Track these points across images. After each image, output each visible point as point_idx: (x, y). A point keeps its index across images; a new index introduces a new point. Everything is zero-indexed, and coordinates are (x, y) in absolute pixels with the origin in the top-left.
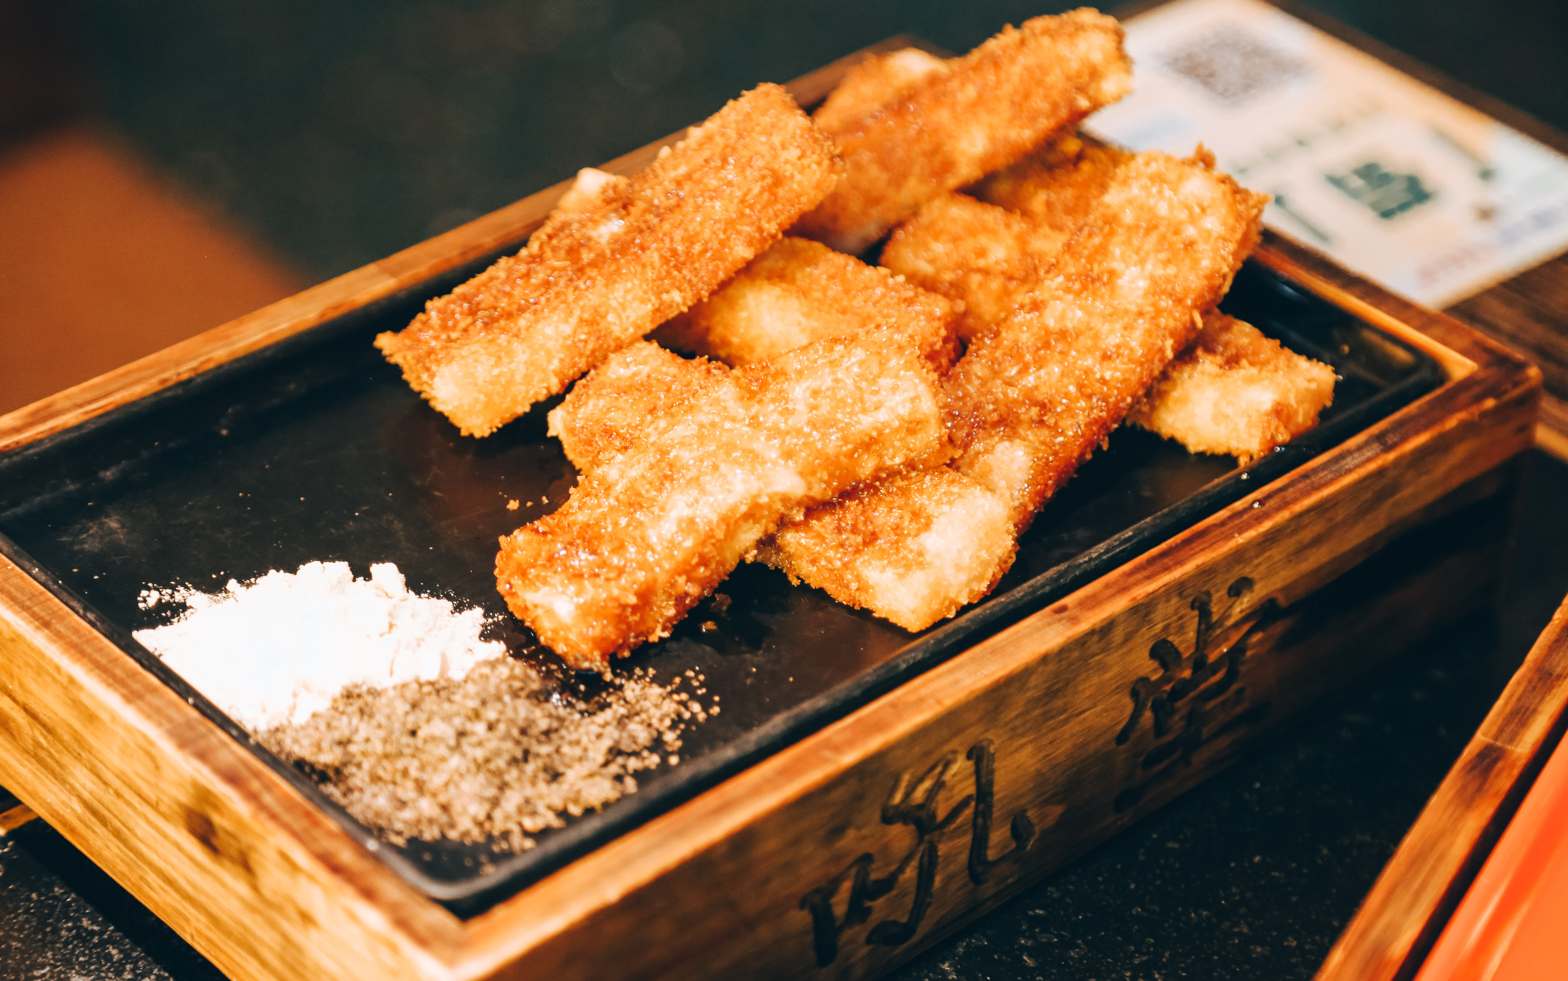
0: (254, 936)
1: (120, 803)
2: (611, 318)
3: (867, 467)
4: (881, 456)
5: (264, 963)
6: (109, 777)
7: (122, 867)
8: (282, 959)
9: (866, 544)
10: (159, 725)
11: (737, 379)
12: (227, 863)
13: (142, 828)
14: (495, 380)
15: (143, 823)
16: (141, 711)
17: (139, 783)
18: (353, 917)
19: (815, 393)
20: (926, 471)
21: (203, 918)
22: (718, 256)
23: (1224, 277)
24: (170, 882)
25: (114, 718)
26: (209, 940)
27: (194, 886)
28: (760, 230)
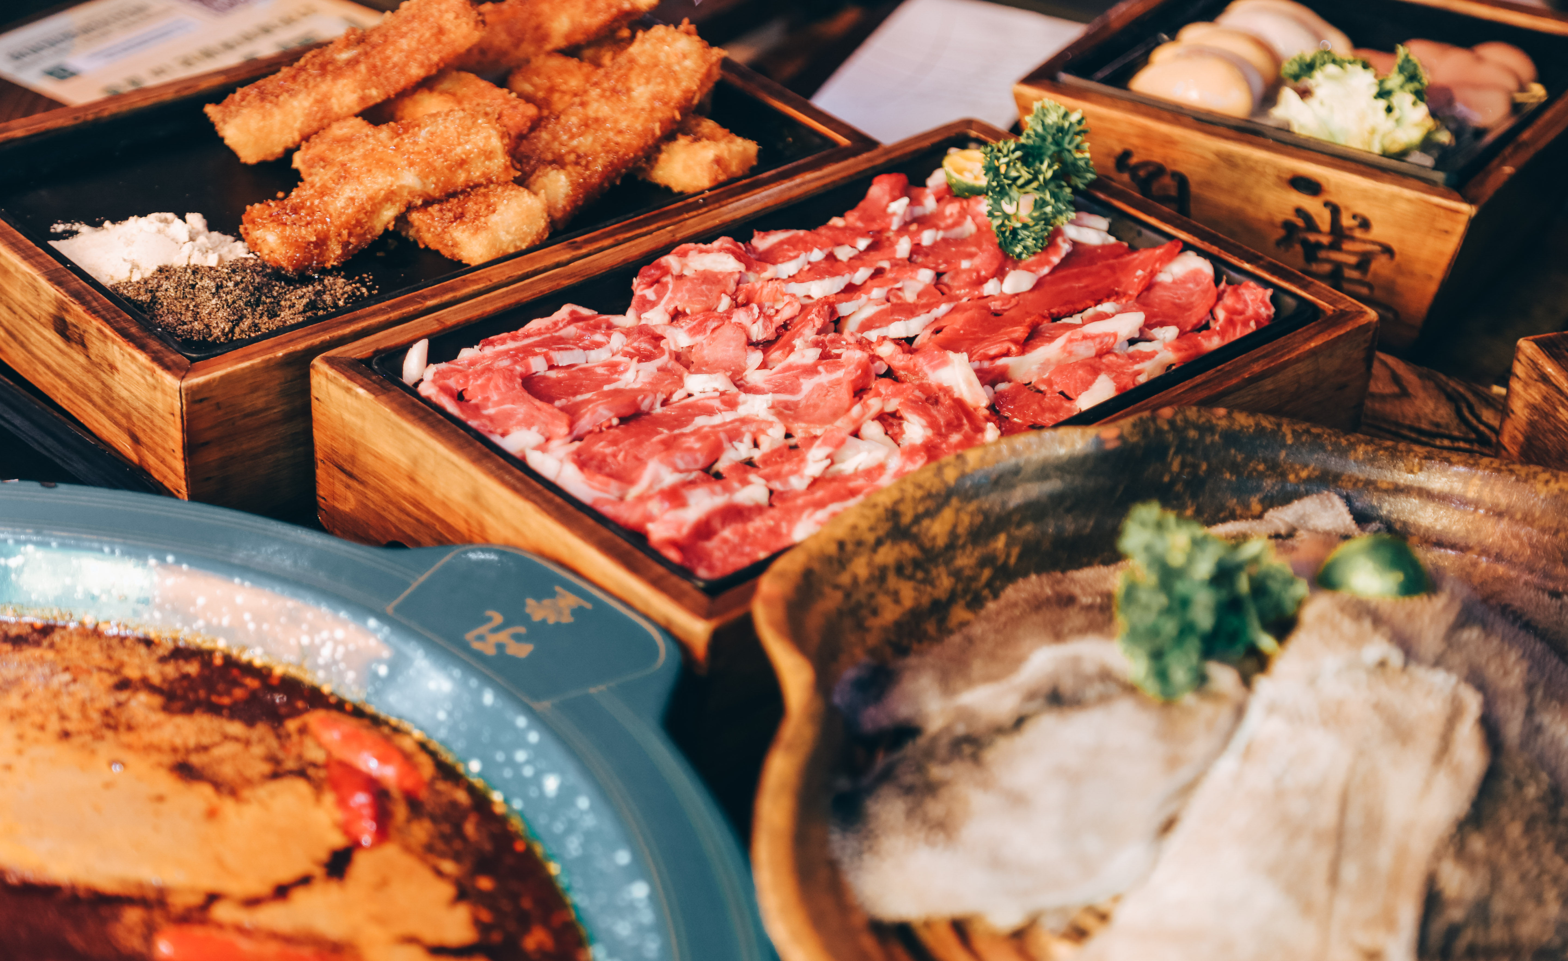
0: (88, 387)
1: (22, 323)
2: (334, 100)
3: (461, 177)
4: (469, 172)
5: (94, 404)
6: (16, 308)
7: (25, 366)
8: (102, 398)
9: (456, 219)
10: (40, 270)
11: (392, 128)
12: (74, 345)
13: (34, 337)
14: (260, 130)
15: (34, 333)
16: (32, 265)
17: (30, 307)
18: (133, 358)
19: (432, 134)
20: (499, 185)
21: (65, 386)
22: (402, 72)
23: (695, 93)
24: (48, 367)
25: (17, 269)
26: (69, 399)
27: (60, 365)
28: (429, 59)
